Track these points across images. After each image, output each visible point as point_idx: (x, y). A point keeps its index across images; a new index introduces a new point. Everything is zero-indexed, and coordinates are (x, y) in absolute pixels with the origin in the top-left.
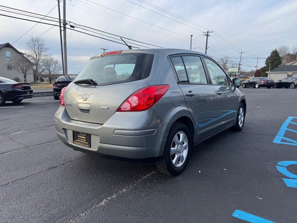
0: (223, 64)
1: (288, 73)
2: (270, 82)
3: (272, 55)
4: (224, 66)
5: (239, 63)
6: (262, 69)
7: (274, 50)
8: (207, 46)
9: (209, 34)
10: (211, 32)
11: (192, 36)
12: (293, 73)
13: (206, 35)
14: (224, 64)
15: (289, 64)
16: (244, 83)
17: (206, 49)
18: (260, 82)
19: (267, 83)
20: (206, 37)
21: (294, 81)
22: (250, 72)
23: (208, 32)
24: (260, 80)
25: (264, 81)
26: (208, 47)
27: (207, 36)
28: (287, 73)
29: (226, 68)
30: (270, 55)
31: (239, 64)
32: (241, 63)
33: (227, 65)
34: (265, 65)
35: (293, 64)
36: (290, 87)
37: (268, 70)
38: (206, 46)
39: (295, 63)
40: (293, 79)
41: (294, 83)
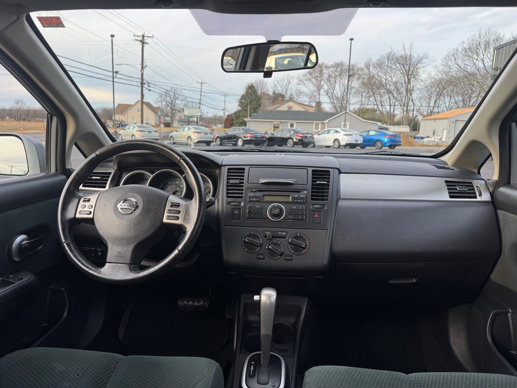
0: (170, 102)
1: (274, 123)
2: (259, 137)
3: (247, 92)
4: (171, 104)
5: (199, 101)
6: (235, 113)
7: (250, 85)
8: (144, 63)
9: (147, 40)
10: (149, 37)
11: (112, 36)
12: (281, 122)
13: (140, 41)
14: (172, 101)
15: (272, 108)
16: (218, 137)
17: (142, 68)
18: (245, 135)
19: (256, 138)
20: (141, 46)
21: (293, 136)
22: (212, 119)
23: (143, 36)
24: (244, 132)
25: (251, 134)
26: (146, 66)
27: (143, 42)
28: (272, 122)
29: (176, 108)
30: (245, 91)
31: (200, 103)
32: (202, 102)
33: (178, 104)
34: (239, 108)
35: (276, 108)
36: (286, 145)
37: (246, 117)
38: (141, 62)
39: (279, 107)
40: (291, 132)
41: (292, 139)
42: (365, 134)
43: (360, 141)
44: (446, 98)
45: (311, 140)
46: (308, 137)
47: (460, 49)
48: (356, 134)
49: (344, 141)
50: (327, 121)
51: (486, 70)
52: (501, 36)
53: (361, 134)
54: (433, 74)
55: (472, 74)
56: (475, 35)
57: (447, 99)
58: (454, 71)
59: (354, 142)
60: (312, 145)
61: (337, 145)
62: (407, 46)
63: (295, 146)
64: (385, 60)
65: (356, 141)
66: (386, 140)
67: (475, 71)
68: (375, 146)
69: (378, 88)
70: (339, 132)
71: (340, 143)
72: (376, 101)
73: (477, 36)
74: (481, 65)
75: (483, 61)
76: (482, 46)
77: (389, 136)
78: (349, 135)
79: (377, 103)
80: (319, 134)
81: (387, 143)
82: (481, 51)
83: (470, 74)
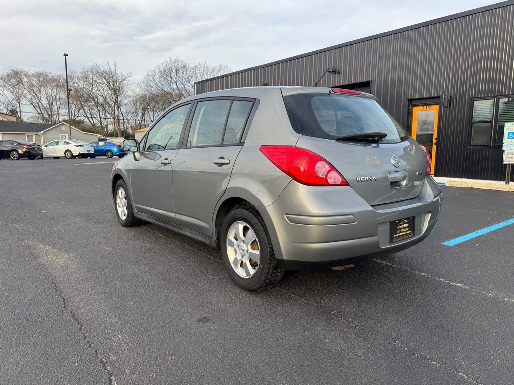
21: (16, 148)
36: (9, 158)
40: (12, 144)
41: (16, 151)
42: (95, 145)
43: (92, 151)
44: (150, 112)
45: (39, 151)
46: (36, 149)
47: (157, 71)
48: (88, 145)
49: (76, 151)
50: (42, 132)
51: (179, 90)
52: (187, 64)
53: (92, 145)
54: (138, 90)
55: (169, 94)
56: (167, 61)
57: (151, 114)
58: (154, 89)
59: (87, 152)
60: (39, 157)
61: (68, 155)
62: (112, 63)
63: (21, 159)
64: (89, 73)
65: (88, 151)
66: (115, 150)
67: (171, 91)
68: (106, 156)
69: (87, 101)
70: (70, 144)
71: (72, 154)
72: (85, 112)
73: (169, 62)
74: (175, 86)
75: (176, 83)
76: (174, 71)
77: (118, 146)
78: (80, 146)
79: (86, 114)
80: (46, 146)
81: (117, 152)
82: (173, 75)
83: (167, 94)
